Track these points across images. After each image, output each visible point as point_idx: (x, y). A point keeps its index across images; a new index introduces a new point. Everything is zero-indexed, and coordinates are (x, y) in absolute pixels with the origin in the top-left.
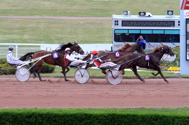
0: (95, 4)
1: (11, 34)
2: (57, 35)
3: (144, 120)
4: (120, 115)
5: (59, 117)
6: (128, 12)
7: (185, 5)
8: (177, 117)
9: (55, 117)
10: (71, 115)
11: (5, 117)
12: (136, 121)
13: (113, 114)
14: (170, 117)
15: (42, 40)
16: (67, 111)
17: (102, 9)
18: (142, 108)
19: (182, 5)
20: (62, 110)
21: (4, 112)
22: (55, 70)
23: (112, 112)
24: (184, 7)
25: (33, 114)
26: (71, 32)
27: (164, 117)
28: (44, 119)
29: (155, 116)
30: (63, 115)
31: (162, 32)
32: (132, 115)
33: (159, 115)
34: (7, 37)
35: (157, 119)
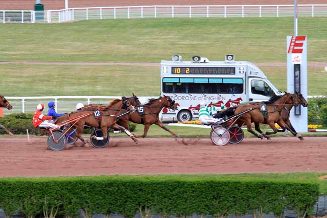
0: (181, 47)
1: (80, 84)
2: (136, 86)
3: (249, 189)
4: (219, 183)
5: (146, 185)
6: (180, 56)
7: (293, 48)
8: (288, 185)
9: (140, 186)
10: (160, 183)
11: (80, 185)
12: (239, 190)
13: (212, 181)
14: (280, 184)
15: (119, 92)
16: (156, 178)
17: (189, 54)
18: (245, 174)
19: (290, 48)
20: (149, 177)
21: (80, 180)
22: (136, 128)
23: (209, 179)
24: (291, 50)
25: (115, 182)
26: (153, 82)
27: (273, 184)
28: (127, 188)
29: (261, 183)
30: (150, 183)
31: (220, 81)
32: (234, 182)
33: (267, 182)
34: (76, 88)
35: (264, 187)
